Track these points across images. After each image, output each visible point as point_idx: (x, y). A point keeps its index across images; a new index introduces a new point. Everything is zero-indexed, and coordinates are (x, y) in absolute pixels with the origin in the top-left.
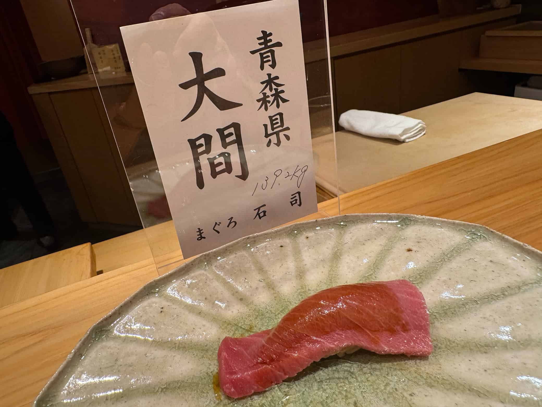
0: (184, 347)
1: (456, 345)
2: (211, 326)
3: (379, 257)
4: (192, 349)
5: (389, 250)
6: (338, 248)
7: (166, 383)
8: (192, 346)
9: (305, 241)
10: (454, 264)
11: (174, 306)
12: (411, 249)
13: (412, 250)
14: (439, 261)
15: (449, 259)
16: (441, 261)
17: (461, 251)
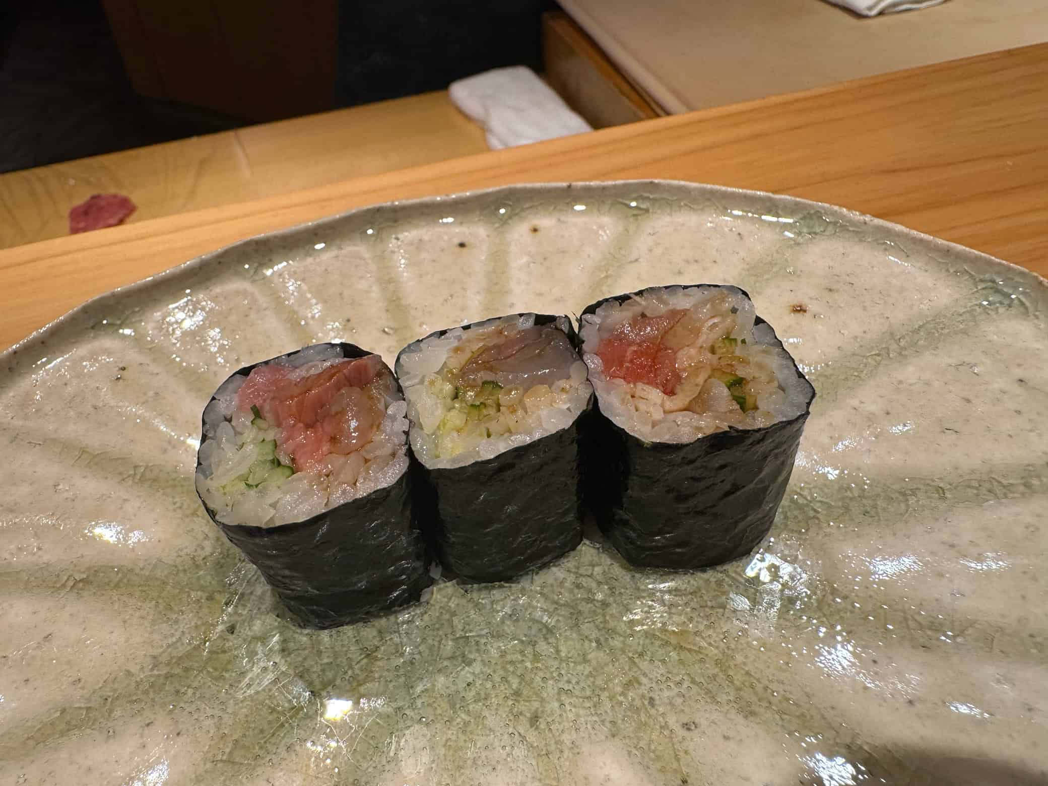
0: (156, 480)
7: (89, 569)
9: (527, 238)
10: (911, 371)
12: (804, 308)
13: (805, 311)
14: (873, 353)
15: (900, 354)
16: (878, 355)
17: (942, 334)
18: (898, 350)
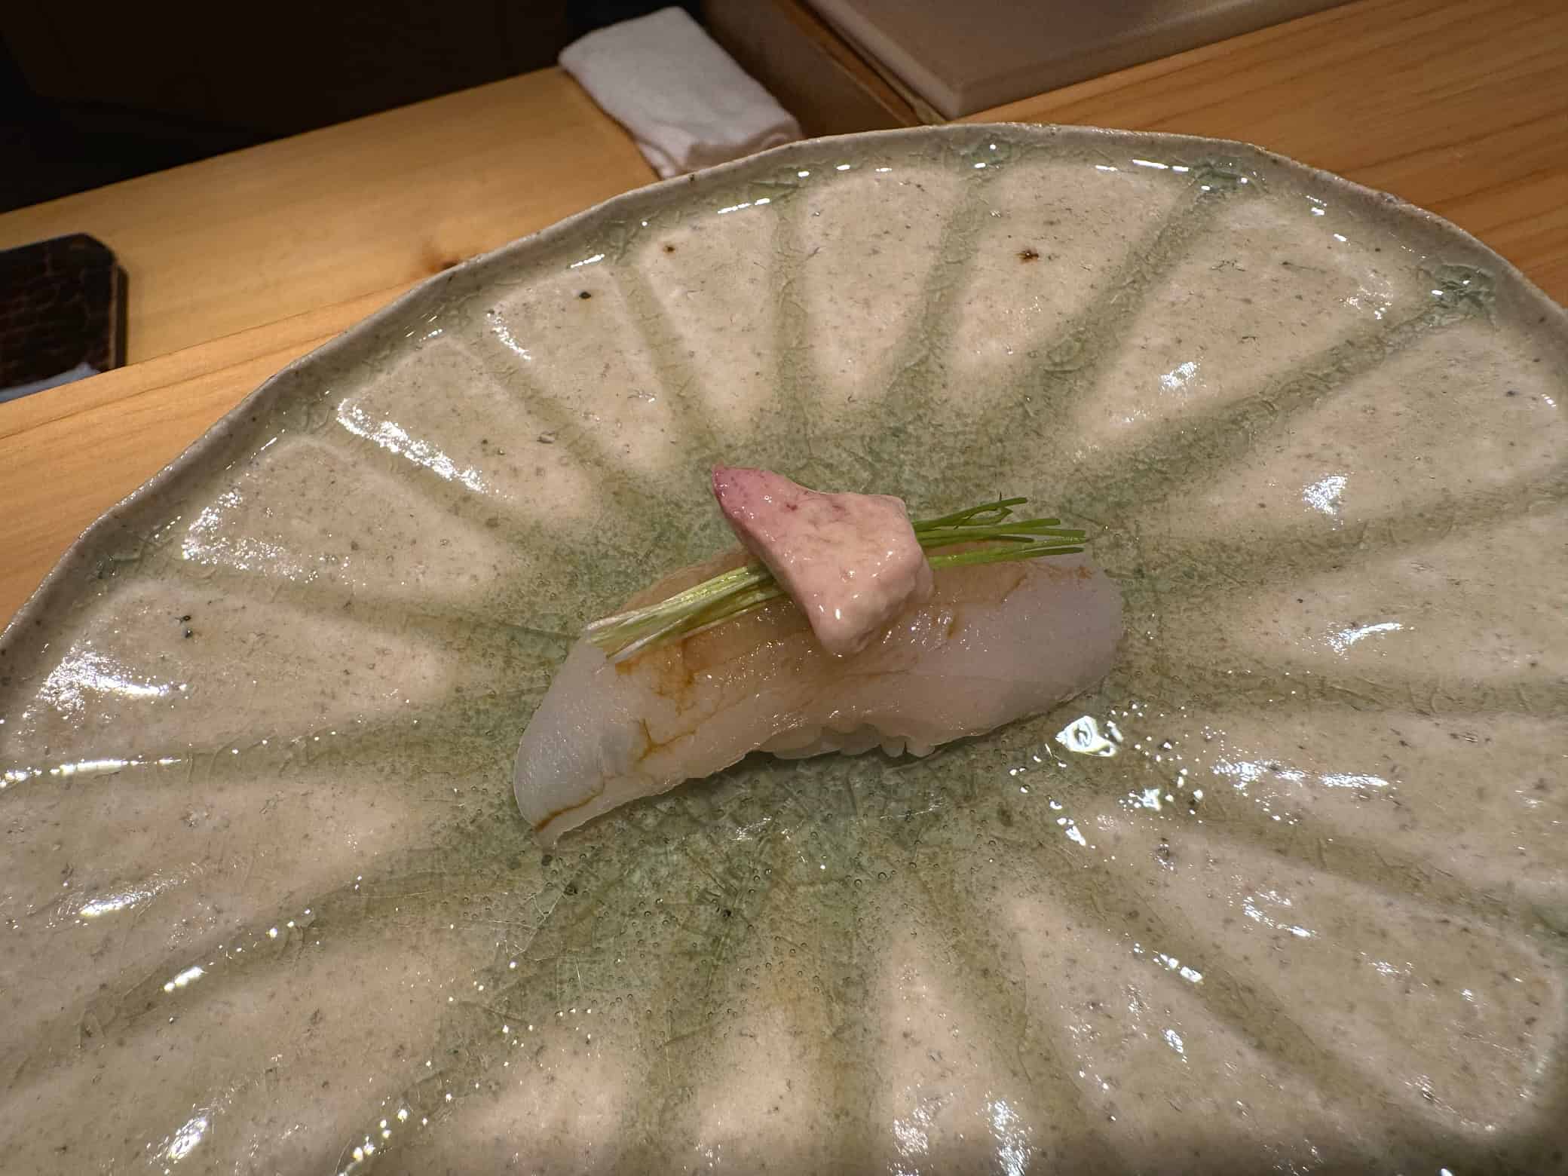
0: (333, 751)
1: (1248, 559)
2: (412, 649)
3: (934, 291)
4: (365, 749)
5: (960, 262)
6: (790, 277)
8: (360, 741)
9: (665, 262)
10: (1177, 288)
11: (232, 601)
12: (1033, 252)
13: (1037, 256)
14: (1128, 281)
15: (1155, 273)
16: (1134, 282)
17: (1183, 239)
18: (1151, 270)
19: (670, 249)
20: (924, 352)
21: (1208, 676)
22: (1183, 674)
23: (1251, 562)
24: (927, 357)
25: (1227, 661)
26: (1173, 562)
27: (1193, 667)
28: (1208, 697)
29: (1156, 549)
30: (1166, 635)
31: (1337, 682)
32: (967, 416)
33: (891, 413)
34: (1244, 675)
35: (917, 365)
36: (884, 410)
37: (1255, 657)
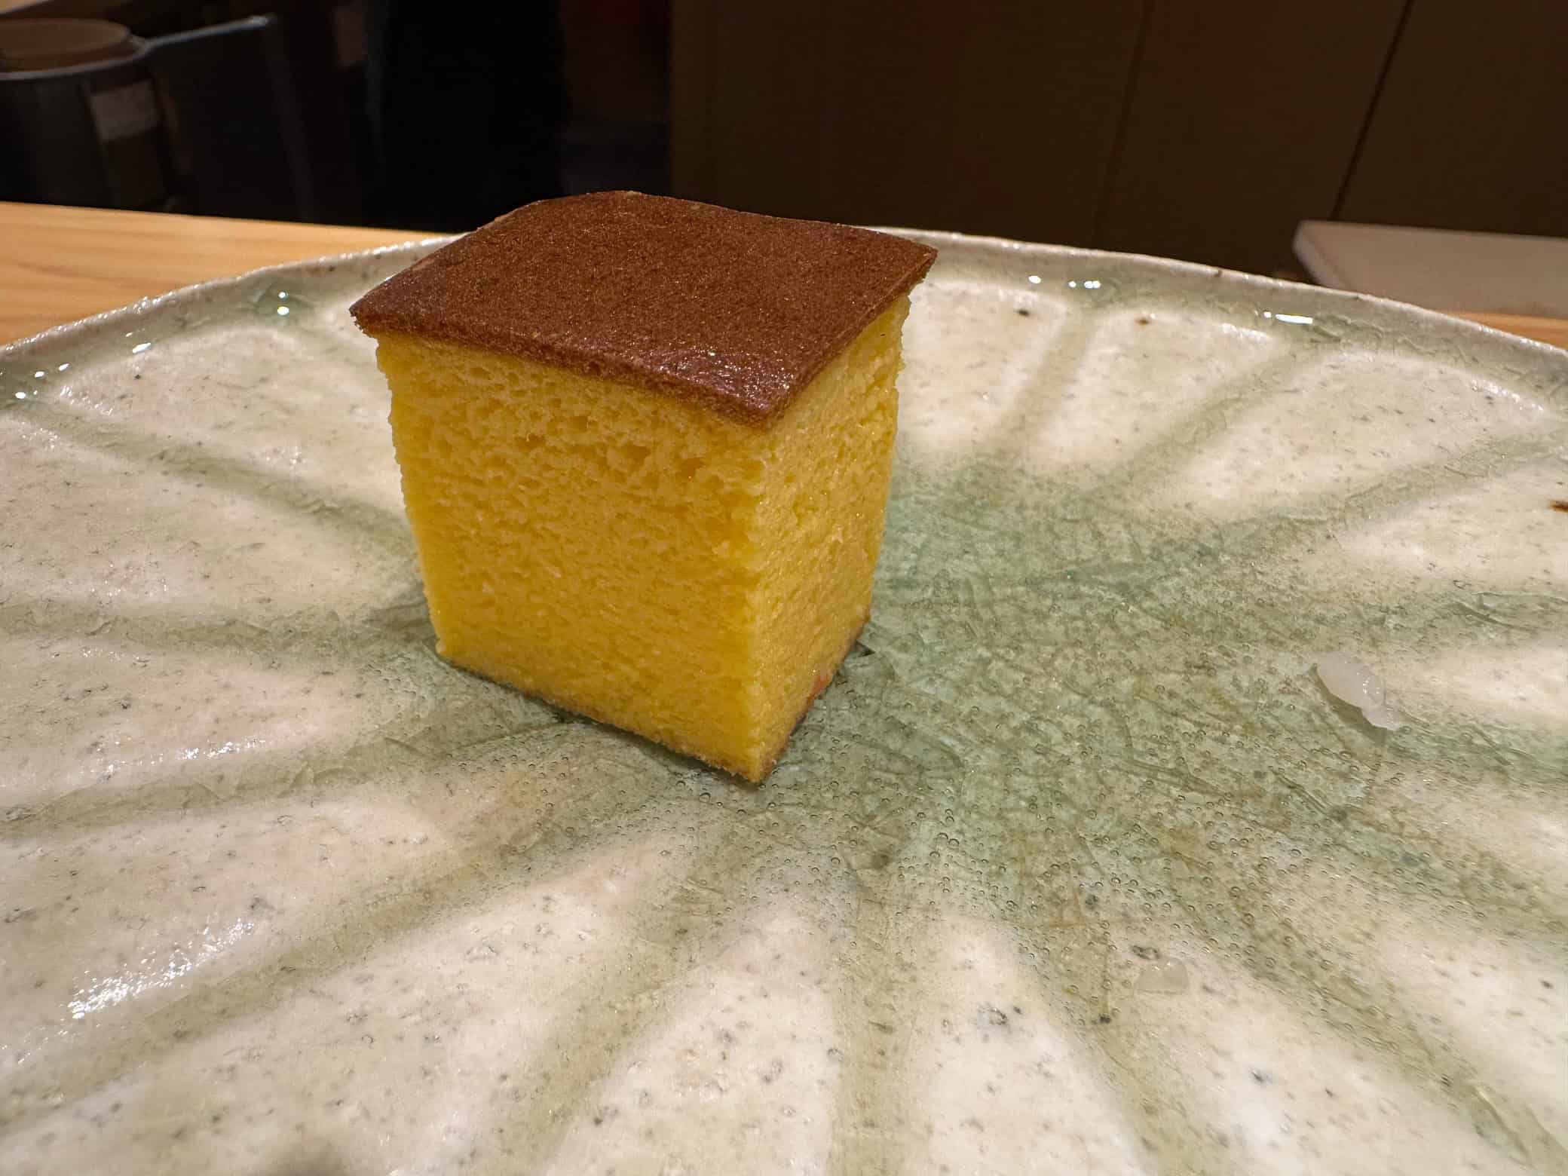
1: (1524, 902)
5: (1465, 475)
6: (1243, 396)
9: (1128, 327)
19: (1144, 322)
20: (1324, 518)
21: (1298, 947)
22: (1265, 924)
23: (1525, 910)
24: (1321, 523)
25: (1348, 956)
26: (1400, 835)
27: (1290, 927)
28: (1271, 962)
29: (1394, 810)
30: (1295, 880)
31: (1489, 1090)
32: (1303, 583)
33: (1218, 537)
34: (1348, 981)
35: (1301, 521)
36: (1213, 531)
37: (1393, 980)
